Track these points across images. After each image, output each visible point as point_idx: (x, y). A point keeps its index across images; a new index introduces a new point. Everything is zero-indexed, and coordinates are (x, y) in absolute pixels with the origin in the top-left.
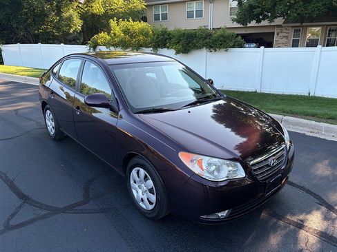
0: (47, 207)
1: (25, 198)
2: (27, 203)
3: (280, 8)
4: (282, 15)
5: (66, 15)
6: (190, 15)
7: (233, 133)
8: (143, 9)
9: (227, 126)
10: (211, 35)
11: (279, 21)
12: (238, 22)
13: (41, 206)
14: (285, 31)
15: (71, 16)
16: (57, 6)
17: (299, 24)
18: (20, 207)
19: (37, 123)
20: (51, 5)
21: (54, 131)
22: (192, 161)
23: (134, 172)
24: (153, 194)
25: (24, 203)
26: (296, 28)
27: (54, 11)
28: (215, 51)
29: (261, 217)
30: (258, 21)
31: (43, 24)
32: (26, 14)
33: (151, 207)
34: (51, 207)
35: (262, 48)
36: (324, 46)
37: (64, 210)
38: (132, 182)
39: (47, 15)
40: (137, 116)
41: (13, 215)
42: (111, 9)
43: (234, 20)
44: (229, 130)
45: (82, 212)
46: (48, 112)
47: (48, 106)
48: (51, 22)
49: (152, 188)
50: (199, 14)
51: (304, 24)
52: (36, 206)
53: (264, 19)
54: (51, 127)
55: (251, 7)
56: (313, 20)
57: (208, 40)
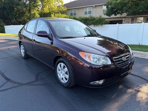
0: (18, 83)
1: (8, 80)
2: (9, 81)
3: (125, 8)
4: (126, 12)
5: (32, 13)
6: (86, 13)
7: (106, 49)
8: (65, 10)
9: (103, 47)
10: (95, 19)
11: (125, 15)
12: (107, 15)
13: (15, 83)
14: (127, 19)
15: (35, 13)
16: (29, 9)
17: (133, 16)
18: (6, 83)
19: (17, 53)
20: (27, 8)
21: (24, 54)
22: (85, 56)
23: (59, 66)
24: (68, 74)
25: (7, 81)
26: (132, 18)
27: (28, 11)
28: (97, 26)
29: (119, 87)
30: (116, 15)
31: (23, 17)
32: (16, 12)
33: (66, 81)
34: (20, 83)
35: (117, 24)
36: (145, 23)
37: (26, 84)
38: (58, 70)
39: (24, 13)
40: (60, 39)
41: (2, 86)
42: (52, 11)
43: (105, 14)
44: (104, 48)
45: (34, 85)
46: (22, 46)
47: (22, 43)
48: (26, 16)
49: (67, 72)
50: (90, 12)
51: (135, 16)
52: (13, 83)
53: (118, 14)
54: (23, 53)
55: (112, 8)
56: (140, 14)
57: (93, 21)
